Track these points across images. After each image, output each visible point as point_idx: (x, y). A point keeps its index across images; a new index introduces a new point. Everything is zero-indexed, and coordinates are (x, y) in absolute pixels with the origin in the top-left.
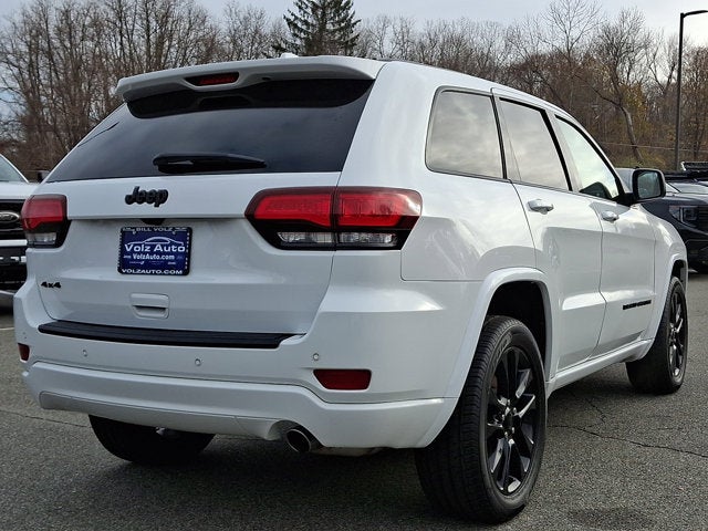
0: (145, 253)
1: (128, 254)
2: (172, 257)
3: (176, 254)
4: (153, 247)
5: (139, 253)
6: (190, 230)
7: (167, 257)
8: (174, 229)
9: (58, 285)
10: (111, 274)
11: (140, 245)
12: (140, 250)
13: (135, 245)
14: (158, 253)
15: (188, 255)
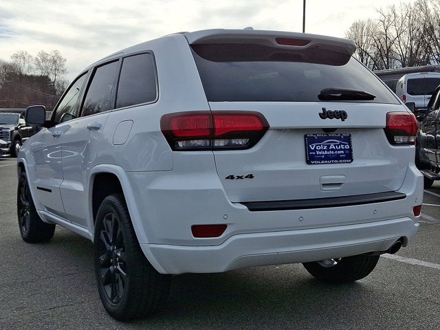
0: (324, 150)
1: (313, 151)
2: (342, 152)
3: (345, 150)
4: (329, 146)
5: (320, 150)
6: (350, 135)
7: (339, 152)
8: (341, 135)
9: (251, 176)
10: (302, 165)
11: (320, 145)
12: (320, 148)
13: (316, 145)
14: (332, 150)
15: (350, 150)
